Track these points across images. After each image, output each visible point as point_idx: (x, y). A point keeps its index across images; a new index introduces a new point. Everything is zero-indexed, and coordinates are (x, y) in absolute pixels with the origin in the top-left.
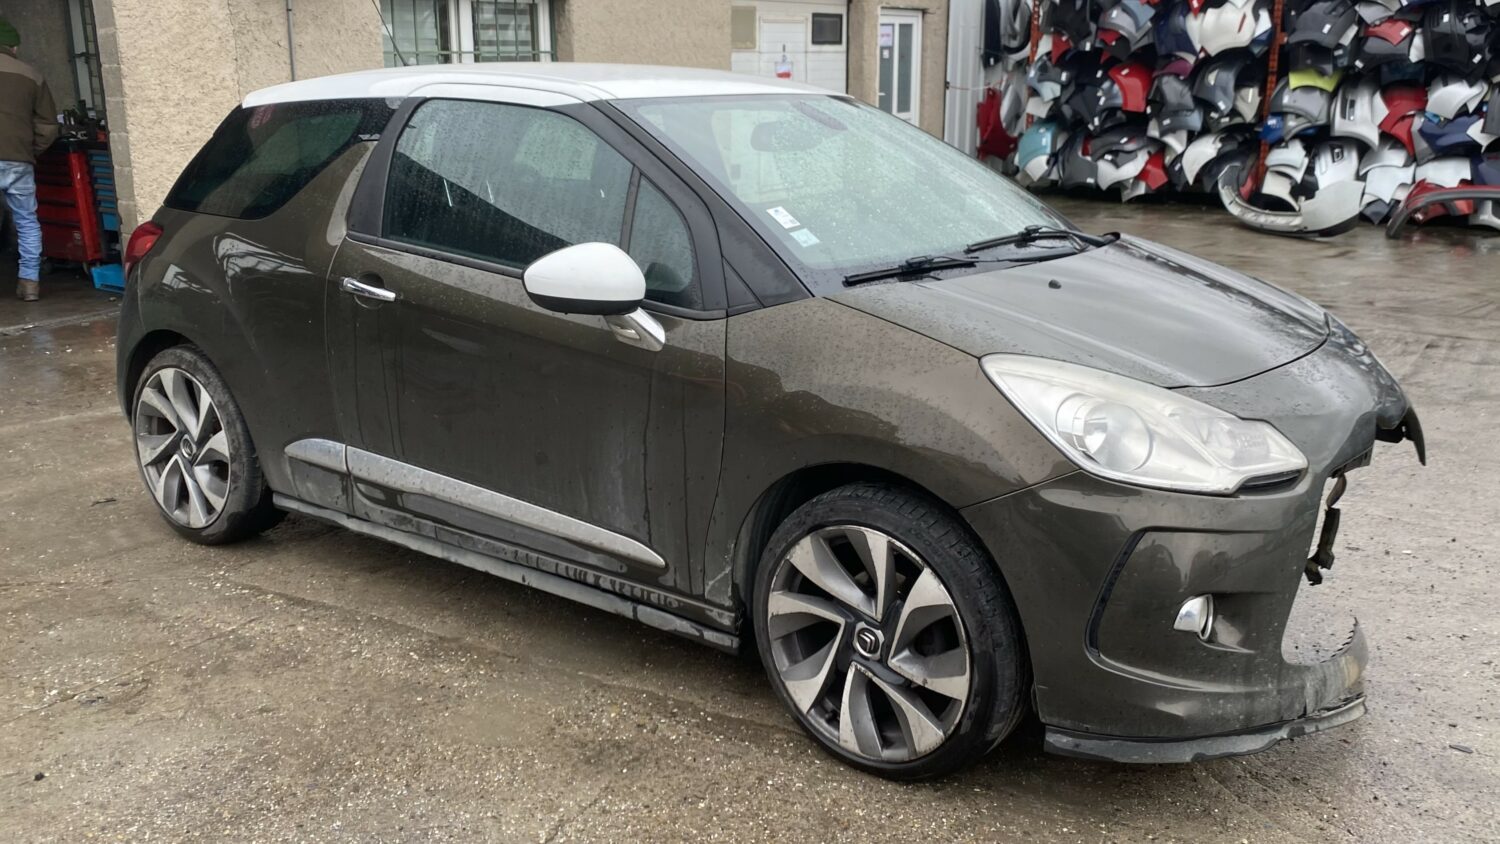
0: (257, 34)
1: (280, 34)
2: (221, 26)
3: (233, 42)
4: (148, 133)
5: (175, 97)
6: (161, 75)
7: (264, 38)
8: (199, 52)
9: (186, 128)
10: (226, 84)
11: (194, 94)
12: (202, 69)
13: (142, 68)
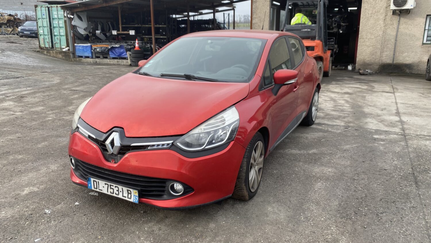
0: (389, 26)
1: (395, 26)
2: (381, 25)
3: (383, 28)
4: (362, 44)
5: (369, 38)
6: (366, 34)
7: (391, 27)
8: (376, 30)
9: (370, 43)
10: (380, 36)
11: (373, 37)
12: (375, 33)
13: (363, 33)
